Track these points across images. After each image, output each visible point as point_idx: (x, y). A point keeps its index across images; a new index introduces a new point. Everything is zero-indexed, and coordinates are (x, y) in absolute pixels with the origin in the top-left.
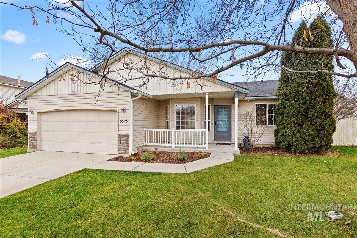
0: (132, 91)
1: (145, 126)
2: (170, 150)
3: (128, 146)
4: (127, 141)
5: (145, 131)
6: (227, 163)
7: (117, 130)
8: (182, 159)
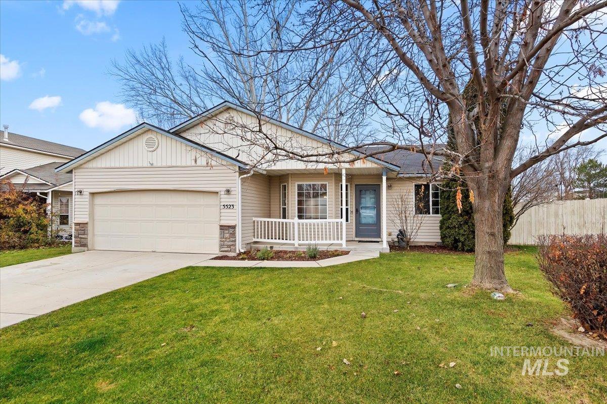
0: (242, 166)
1: (255, 215)
2: (291, 248)
3: (235, 241)
4: (233, 235)
5: (254, 221)
6: (369, 259)
7: (218, 220)
8: (313, 255)
